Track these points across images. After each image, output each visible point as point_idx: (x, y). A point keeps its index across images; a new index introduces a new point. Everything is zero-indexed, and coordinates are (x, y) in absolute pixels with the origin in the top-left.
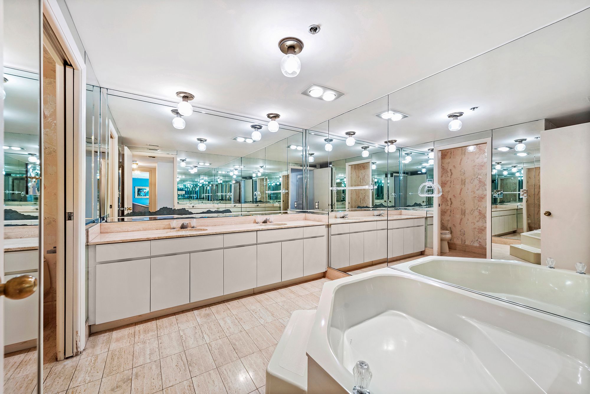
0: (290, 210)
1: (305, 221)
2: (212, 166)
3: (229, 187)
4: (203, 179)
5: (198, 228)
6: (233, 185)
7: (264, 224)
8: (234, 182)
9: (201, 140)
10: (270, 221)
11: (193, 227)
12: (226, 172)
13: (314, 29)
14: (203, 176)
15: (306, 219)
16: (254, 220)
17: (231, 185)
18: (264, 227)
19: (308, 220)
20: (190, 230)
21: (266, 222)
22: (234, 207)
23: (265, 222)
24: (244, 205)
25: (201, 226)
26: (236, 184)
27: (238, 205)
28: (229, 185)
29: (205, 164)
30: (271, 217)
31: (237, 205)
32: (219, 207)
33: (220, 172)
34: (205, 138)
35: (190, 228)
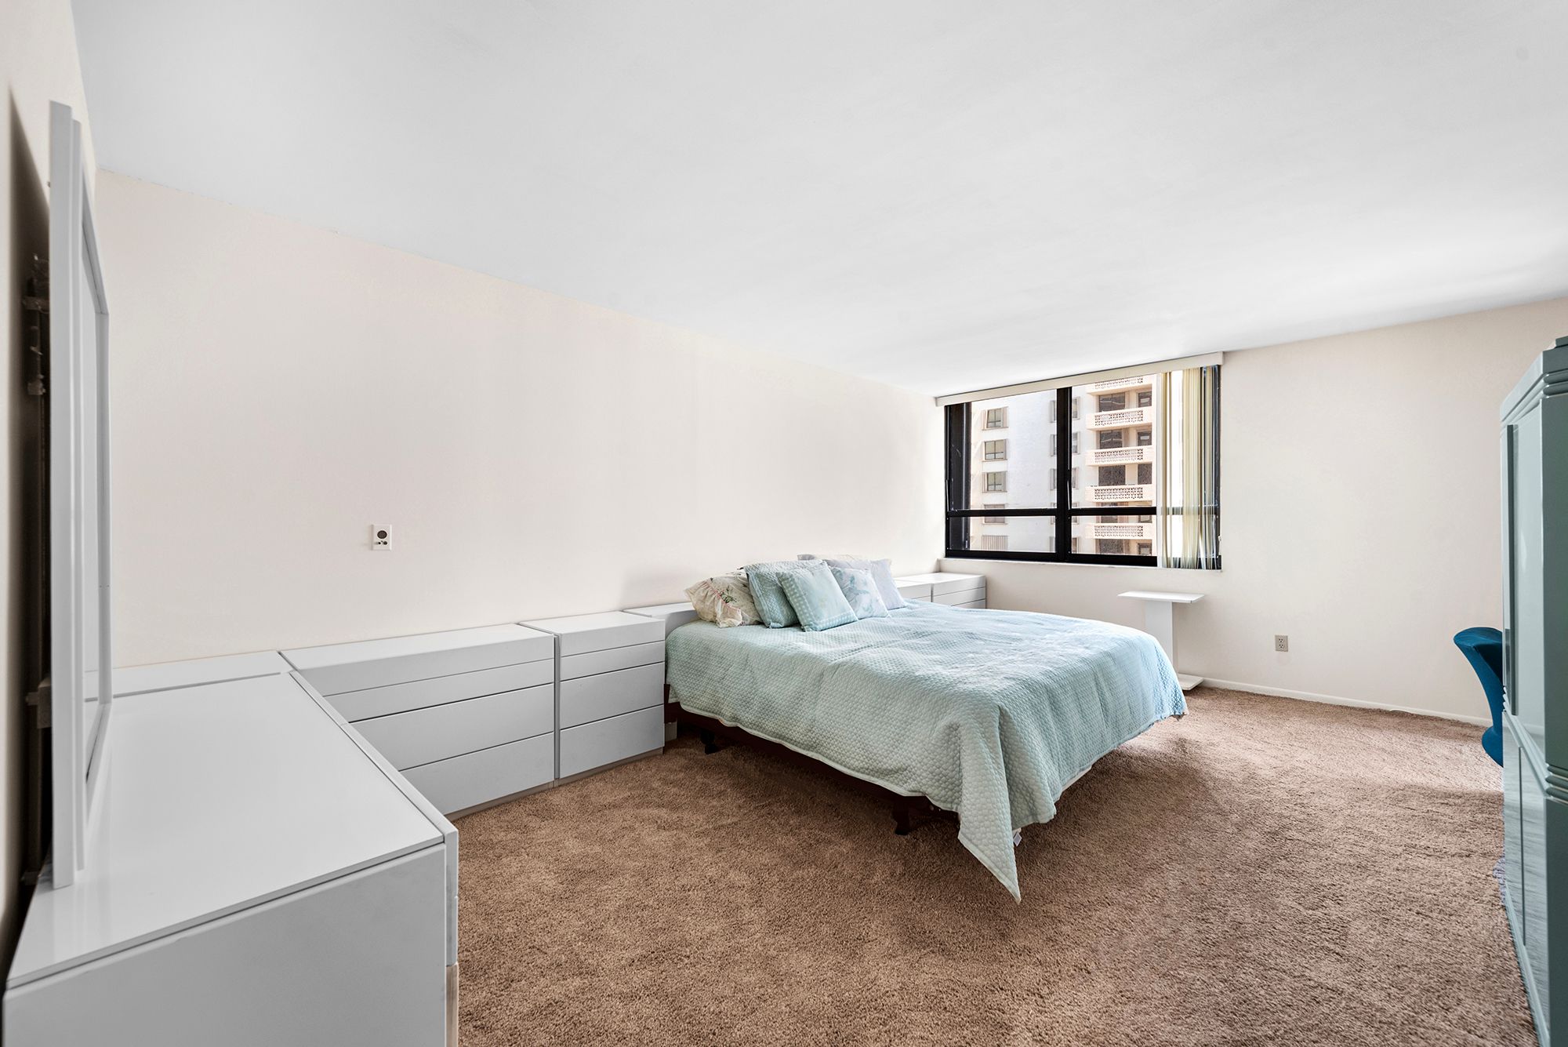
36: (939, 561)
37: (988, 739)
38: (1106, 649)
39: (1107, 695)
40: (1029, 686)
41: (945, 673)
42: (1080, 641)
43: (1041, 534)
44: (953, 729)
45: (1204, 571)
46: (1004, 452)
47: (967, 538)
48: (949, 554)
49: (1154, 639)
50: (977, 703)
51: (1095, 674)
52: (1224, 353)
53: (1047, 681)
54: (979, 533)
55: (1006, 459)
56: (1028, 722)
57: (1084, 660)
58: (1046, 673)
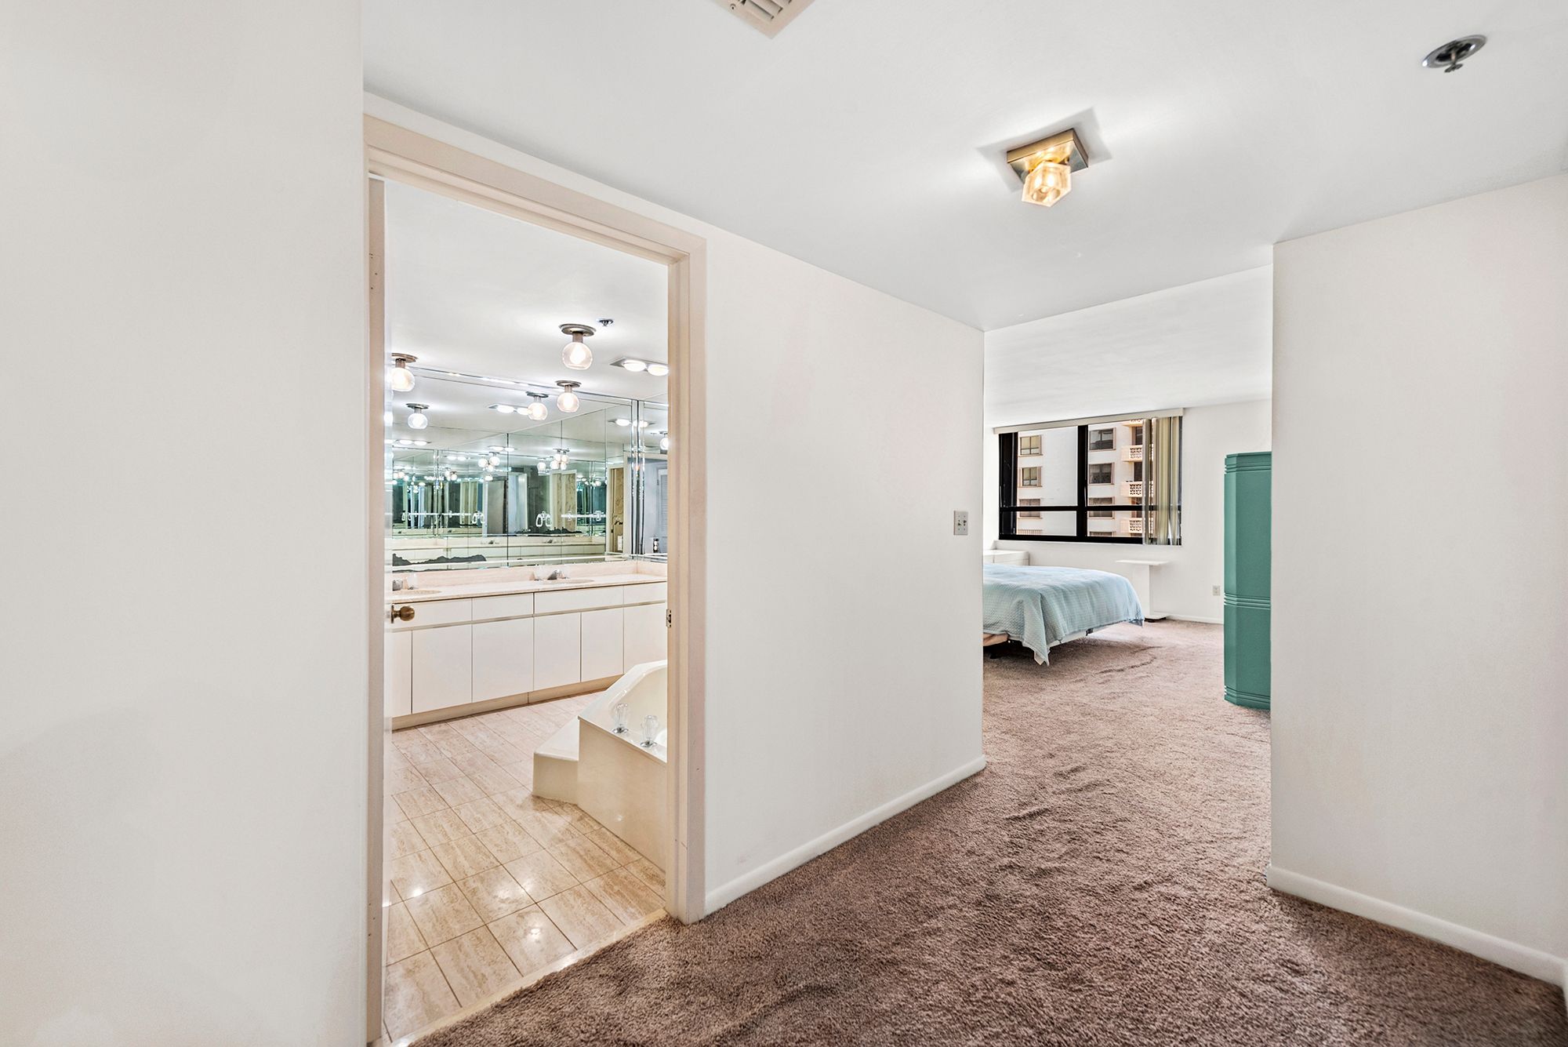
0: (608, 554)
1: (636, 575)
2: (430, 447)
3: (475, 489)
4: (401, 470)
5: (420, 589)
6: (487, 485)
7: (550, 581)
8: (490, 478)
9: (415, 407)
10: (564, 576)
11: (411, 588)
12: (469, 459)
13: (605, 322)
14: (401, 463)
15: (637, 572)
16: (531, 574)
17: (481, 486)
18: (551, 585)
19: (641, 573)
20: (406, 593)
21: (556, 579)
22: (491, 545)
23: (553, 578)
24: (513, 541)
25: (427, 586)
26: (495, 483)
27: (500, 540)
28: (475, 486)
29: (415, 442)
30: (565, 570)
31: (497, 539)
32: (450, 546)
33: (451, 458)
34: (425, 404)
35: (407, 590)
36: (995, 542)
37: (1036, 606)
38: (1096, 580)
39: (1094, 600)
40: (1055, 588)
41: (1016, 584)
42: (1083, 576)
43: (1067, 523)
44: (1020, 603)
45: (1171, 546)
46: (1039, 447)
47: (1015, 526)
48: (1001, 537)
49: (1127, 580)
50: (1031, 592)
51: (1088, 589)
52: (1184, 409)
53: (1063, 588)
54: (1024, 524)
55: (1041, 455)
56: (1055, 604)
57: (1083, 583)
58: (1063, 585)
